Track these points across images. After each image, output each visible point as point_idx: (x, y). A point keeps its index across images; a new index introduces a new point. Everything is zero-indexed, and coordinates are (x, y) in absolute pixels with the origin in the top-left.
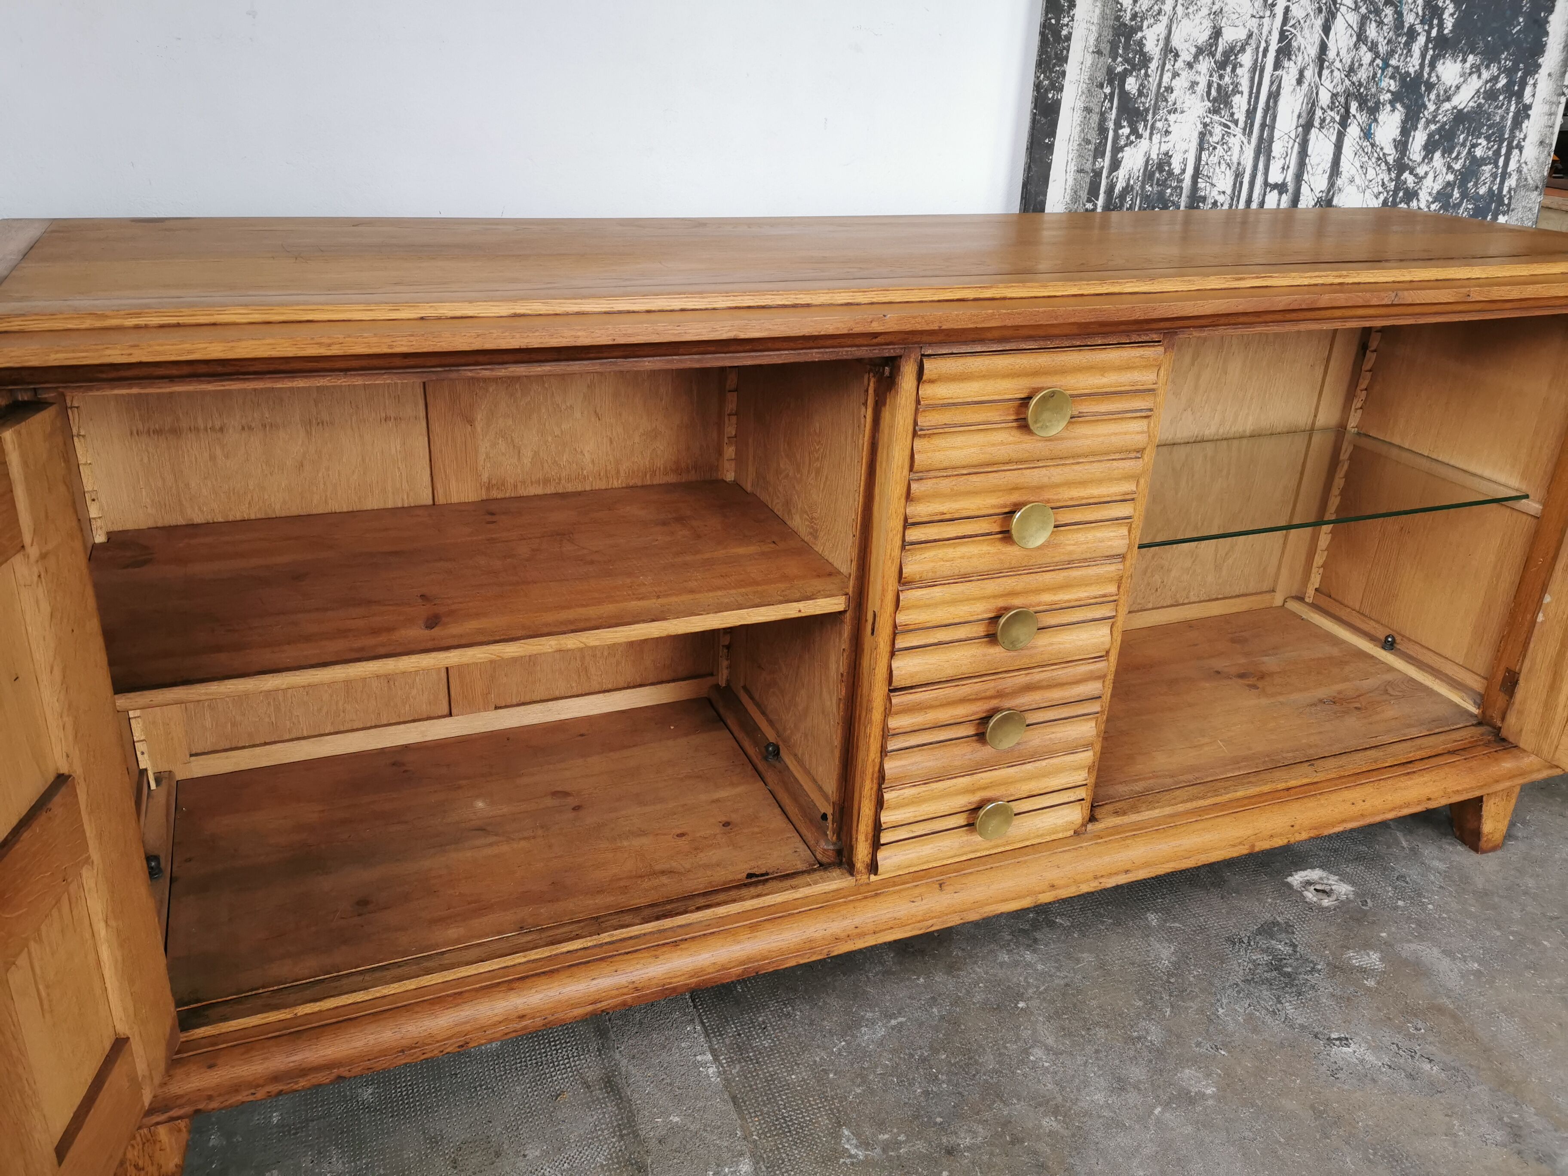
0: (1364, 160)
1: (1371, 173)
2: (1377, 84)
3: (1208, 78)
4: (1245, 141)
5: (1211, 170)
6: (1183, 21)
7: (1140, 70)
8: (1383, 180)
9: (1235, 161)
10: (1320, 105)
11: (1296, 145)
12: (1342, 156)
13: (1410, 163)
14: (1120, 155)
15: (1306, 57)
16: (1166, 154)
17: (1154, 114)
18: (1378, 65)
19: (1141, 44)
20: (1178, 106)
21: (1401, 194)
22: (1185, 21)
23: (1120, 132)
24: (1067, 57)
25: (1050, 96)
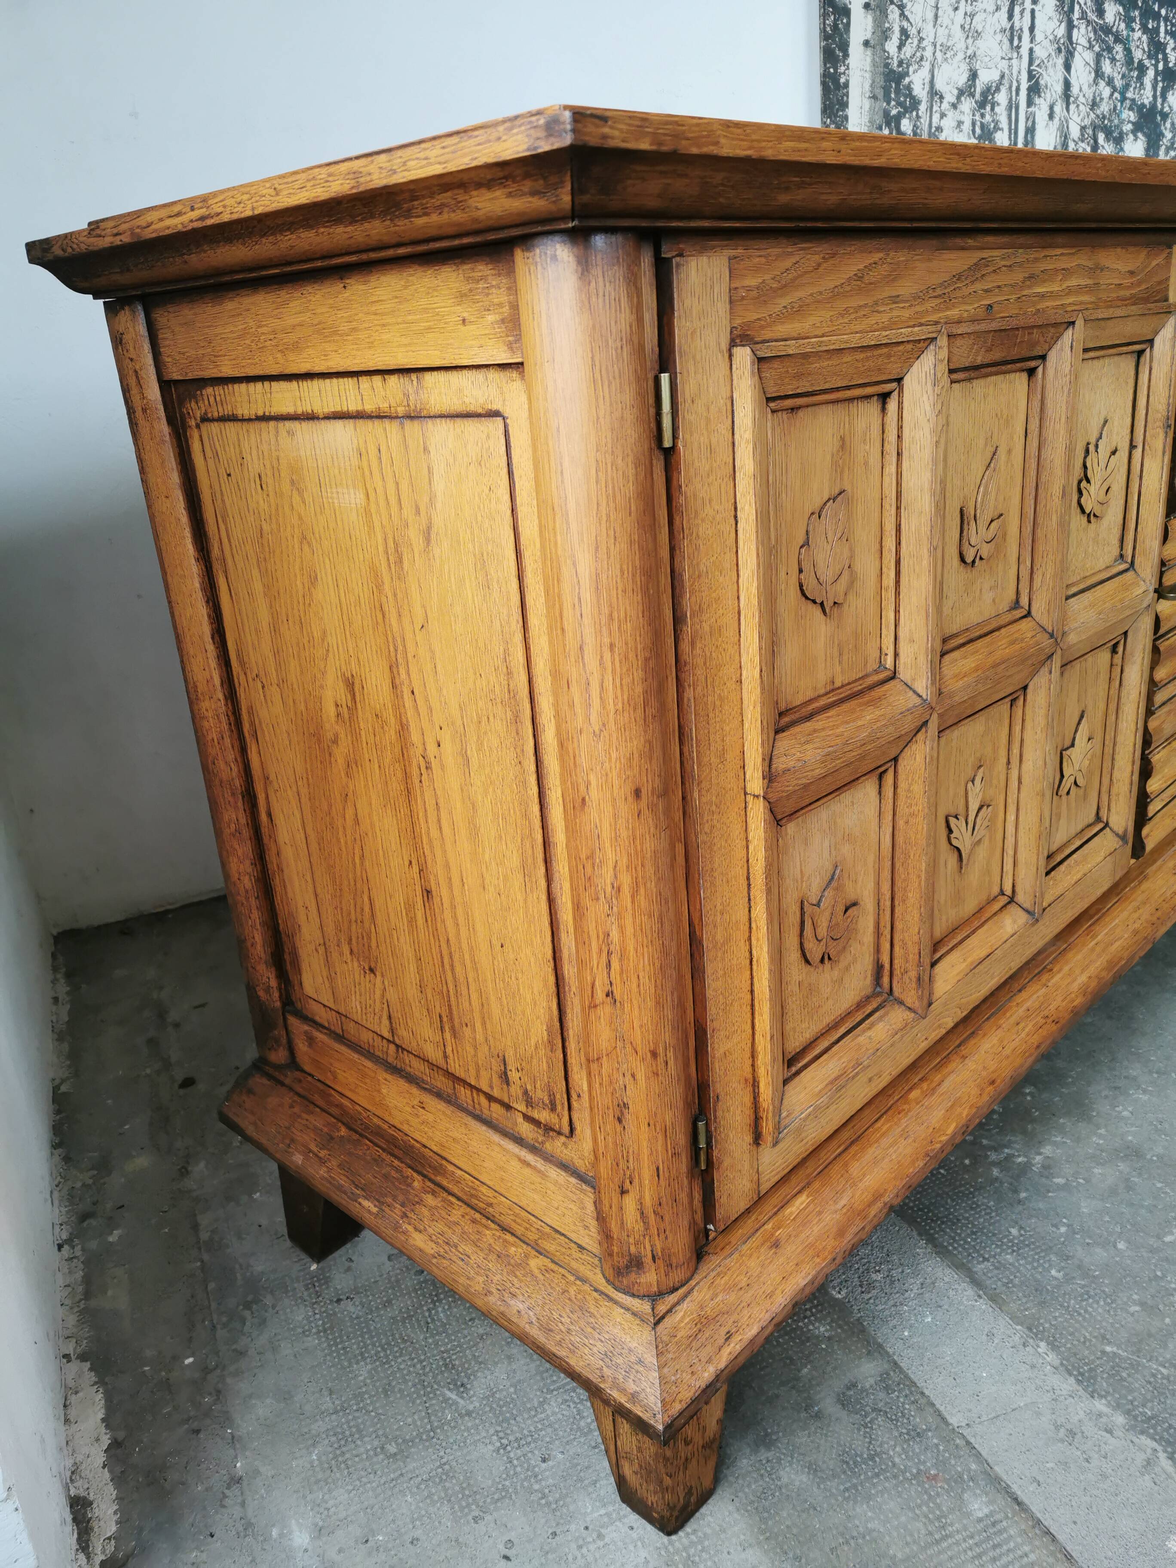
2: (1118, 116)
3: (971, 117)
6: (943, 65)
7: (911, 112)
10: (1071, 137)
15: (1054, 94)
18: (1116, 99)
19: (909, 88)
24: (847, 102)
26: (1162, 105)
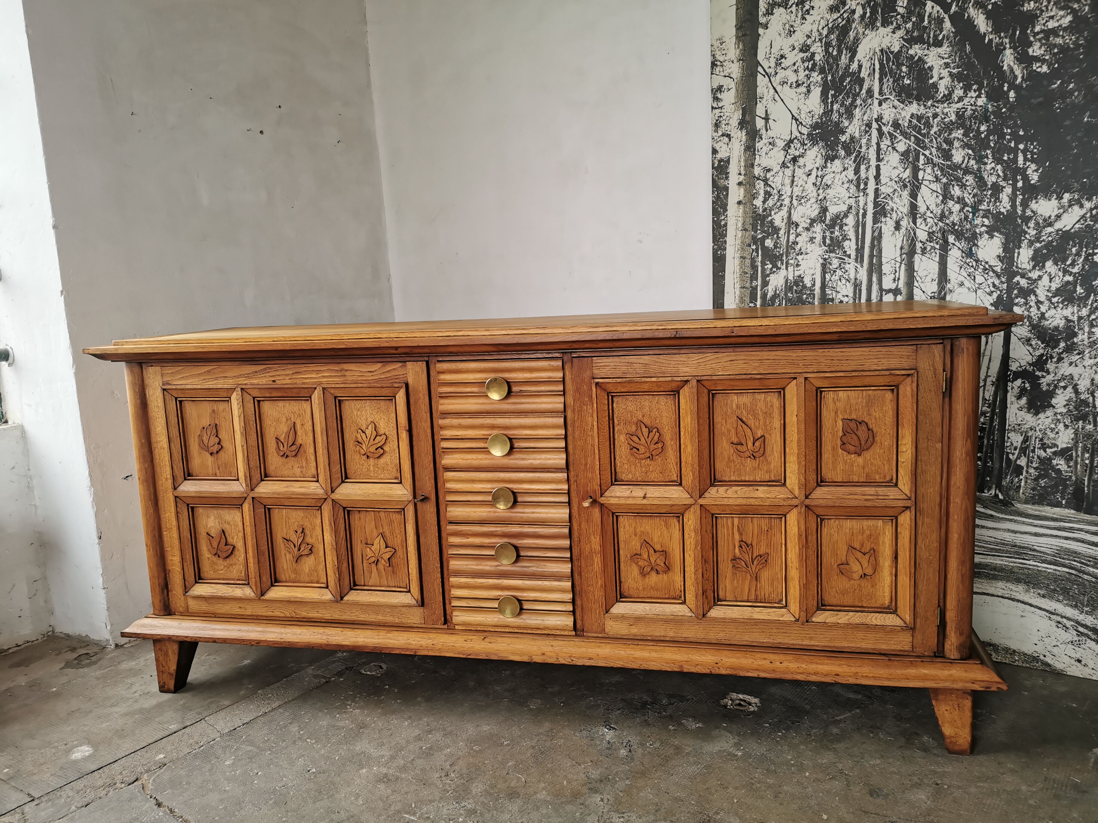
0: (969, 270)
1: (979, 279)
2: (970, 223)
3: (822, 234)
4: (859, 266)
5: (835, 284)
6: (798, 208)
7: (773, 235)
8: (993, 283)
9: (852, 276)
10: (919, 240)
11: (903, 266)
12: (948, 269)
13: (1020, 271)
14: (768, 279)
15: (900, 214)
16: (800, 276)
17: (787, 257)
18: (968, 211)
19: (772, 222)
20: (803, 250)
21: (1016, 292)
22: (800, 207)
23: (766, 267)
24: (726, 234)
25: (719, 253)
26: (1024, 211)
